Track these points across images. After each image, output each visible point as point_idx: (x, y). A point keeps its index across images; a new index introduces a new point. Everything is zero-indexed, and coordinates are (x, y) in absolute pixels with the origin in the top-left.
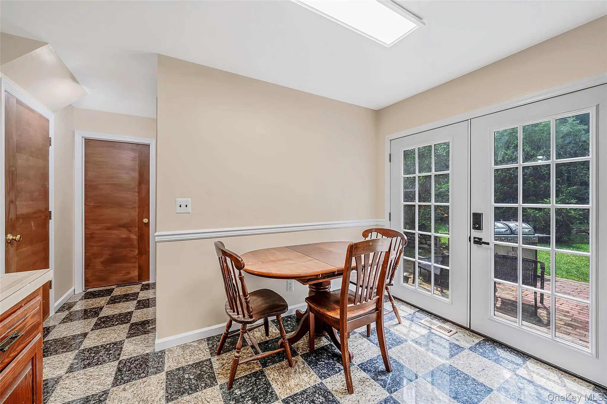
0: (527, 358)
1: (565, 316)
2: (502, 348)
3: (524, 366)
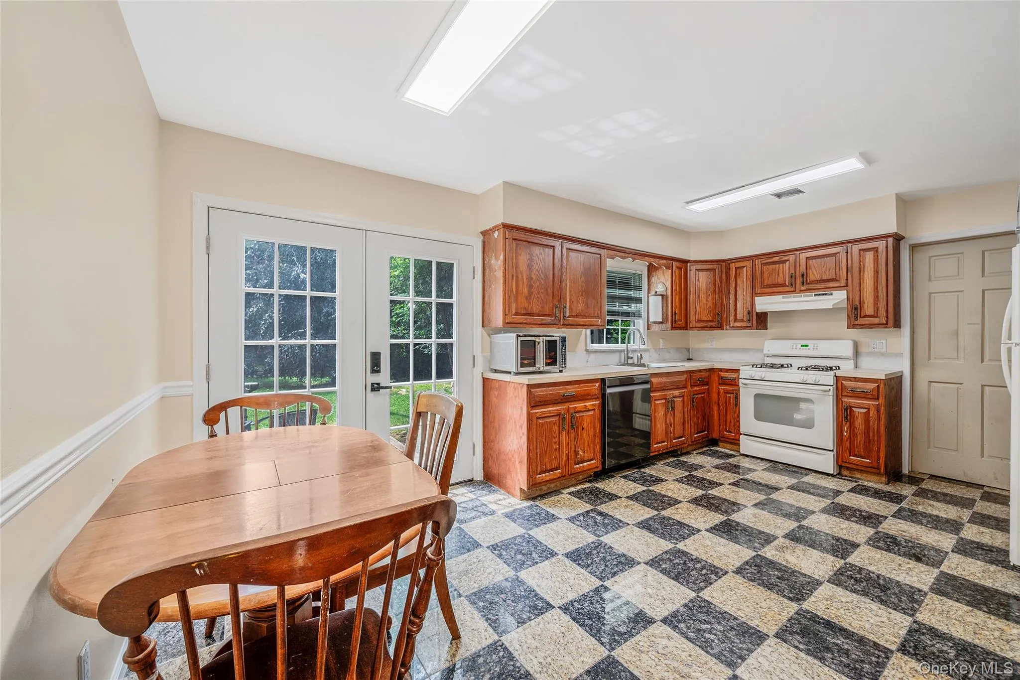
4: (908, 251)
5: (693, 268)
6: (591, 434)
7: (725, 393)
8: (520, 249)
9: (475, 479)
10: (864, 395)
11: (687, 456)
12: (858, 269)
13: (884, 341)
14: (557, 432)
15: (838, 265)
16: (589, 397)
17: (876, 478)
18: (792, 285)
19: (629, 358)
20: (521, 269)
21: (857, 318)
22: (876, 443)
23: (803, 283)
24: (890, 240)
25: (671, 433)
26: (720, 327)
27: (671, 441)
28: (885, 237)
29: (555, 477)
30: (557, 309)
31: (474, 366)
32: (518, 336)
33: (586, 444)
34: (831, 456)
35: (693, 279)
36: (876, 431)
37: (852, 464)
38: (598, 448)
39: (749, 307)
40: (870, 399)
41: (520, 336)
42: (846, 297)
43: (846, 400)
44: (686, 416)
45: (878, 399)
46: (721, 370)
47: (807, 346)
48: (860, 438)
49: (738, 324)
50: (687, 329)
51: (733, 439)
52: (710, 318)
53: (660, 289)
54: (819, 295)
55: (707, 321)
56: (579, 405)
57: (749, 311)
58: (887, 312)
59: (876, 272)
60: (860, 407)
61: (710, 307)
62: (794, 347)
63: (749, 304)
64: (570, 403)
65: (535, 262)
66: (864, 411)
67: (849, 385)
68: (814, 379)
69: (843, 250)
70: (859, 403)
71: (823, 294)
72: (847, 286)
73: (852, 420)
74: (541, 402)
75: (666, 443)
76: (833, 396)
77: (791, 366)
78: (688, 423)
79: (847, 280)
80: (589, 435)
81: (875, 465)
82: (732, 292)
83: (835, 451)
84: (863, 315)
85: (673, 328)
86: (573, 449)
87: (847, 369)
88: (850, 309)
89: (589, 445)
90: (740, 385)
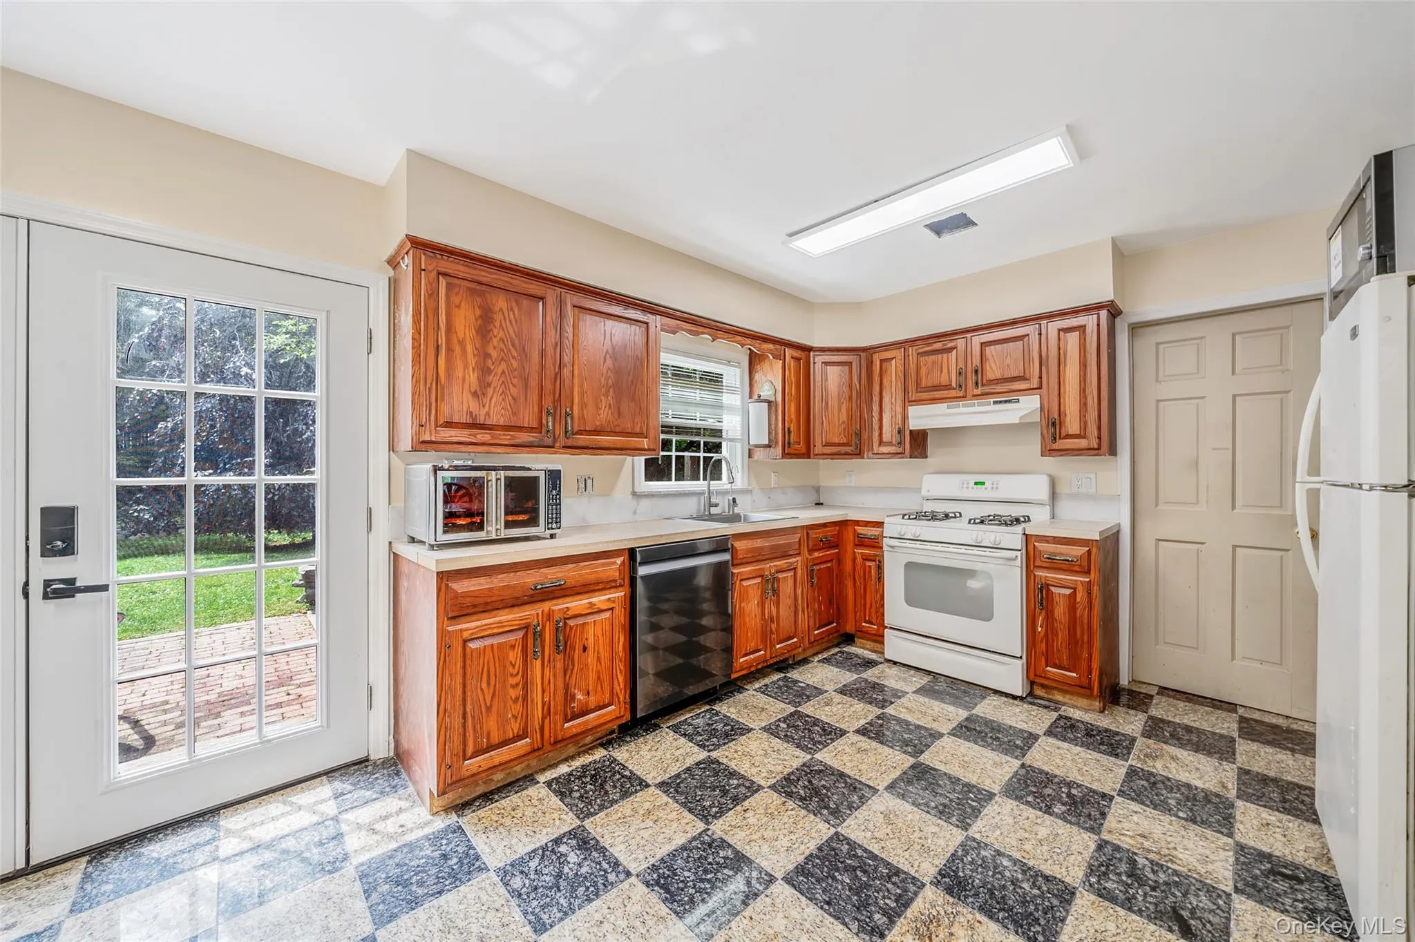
0: (214, 816)
1: (166, 712)
2: (150, 840)
3: (221, 834)
4: (1127, 334)
5: (818, 360)
6: (604, 655)
7: (864, 559)
8: (457, 294)
9: (372, 757)
10: (1067, 566)
11: (801, 669)
12: (1056, 361)
13: (1093, 476)
14: (519, 663)
15: (1027, 352)
16: (601, 586)
17: (1083, 702)
18: (960, 386)
19: (711, 505)
20: (461, 336)
21: (1055, 439)
22: (1085, 646)
23: (977, 384)
24: (1104, 313)
25: (772, 632)
26: (859, 454)
27: (772, 646)
28: (1095, 308)
29: (516, 754)
30: (550, 419)
31: (370, 528)
32: (436, 469)
33: (592, 677)
34: (1018, 667)
35: (818, 377)
36: (1086, 626)
37: (1049, 678)
38: (621, 679)
39: (900, 422)
40: (1076, 572)
41: (442, 469)
42: (1039, 406)
43: (1039, 573)
44: (800, 602)
45: (1088, 572)
46: (857, 523)
47: (984, 483)
48: (1062, 636)
49: (884, 449)
50: (809, 458)
51: (874, 635)
52: (845, 441)
53: (766, 391)
54: (1000, 402)
55: (839, 445)
56: (576, 604)
57: (899, 428)
58: (1099, 428)
59: (1084, 365)
60: (1063, 585)
61: (844, 422)
62: (965, 485)
63: (899, 417)
64: (554, 602)
65: (497, 324)
66: (1068, 592)
67: (1045, 549)
68: (992, 539)
69: (1035, 328)
70: (1060, 579)
71: (1006, 401)
72: (1040, 388)
73: (1050, 607)
74: (474, 606)
75: (762, 652)
76: (1022, 567)
77: (961, 516)
78: (803, 611)
79: (1041, 378)
80: (599, 659)
81: (1085, 682)
82: (876, 398)
83: (1024, 657)
84: (1063, 434)
85: (786, 455)
86: (561, 692)
87: (1040, 522)
88: (1044, 424)
89: (599, 678)
90: (885, 548)
